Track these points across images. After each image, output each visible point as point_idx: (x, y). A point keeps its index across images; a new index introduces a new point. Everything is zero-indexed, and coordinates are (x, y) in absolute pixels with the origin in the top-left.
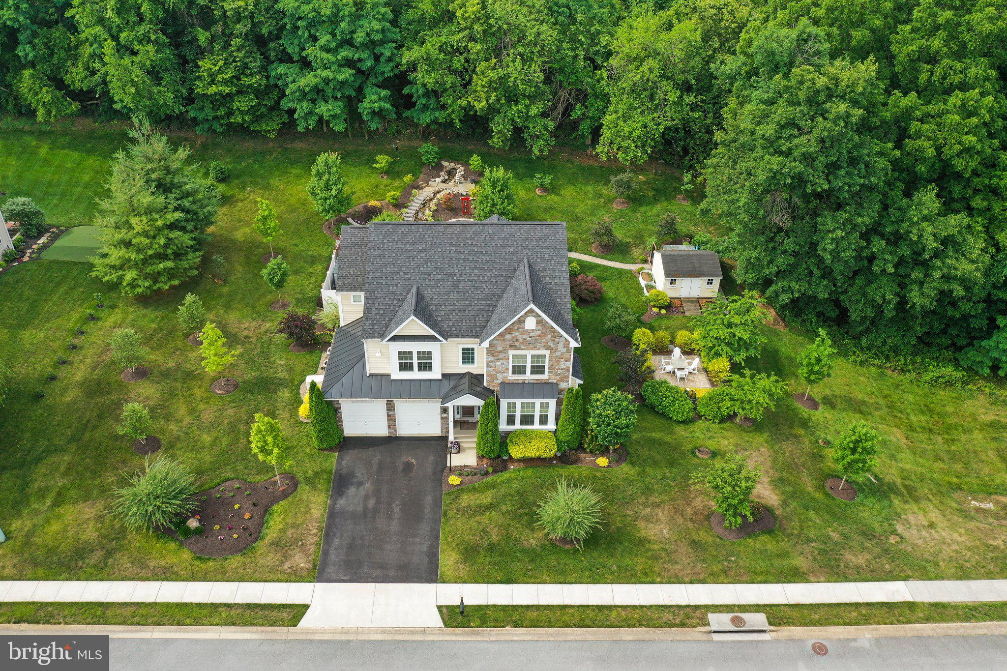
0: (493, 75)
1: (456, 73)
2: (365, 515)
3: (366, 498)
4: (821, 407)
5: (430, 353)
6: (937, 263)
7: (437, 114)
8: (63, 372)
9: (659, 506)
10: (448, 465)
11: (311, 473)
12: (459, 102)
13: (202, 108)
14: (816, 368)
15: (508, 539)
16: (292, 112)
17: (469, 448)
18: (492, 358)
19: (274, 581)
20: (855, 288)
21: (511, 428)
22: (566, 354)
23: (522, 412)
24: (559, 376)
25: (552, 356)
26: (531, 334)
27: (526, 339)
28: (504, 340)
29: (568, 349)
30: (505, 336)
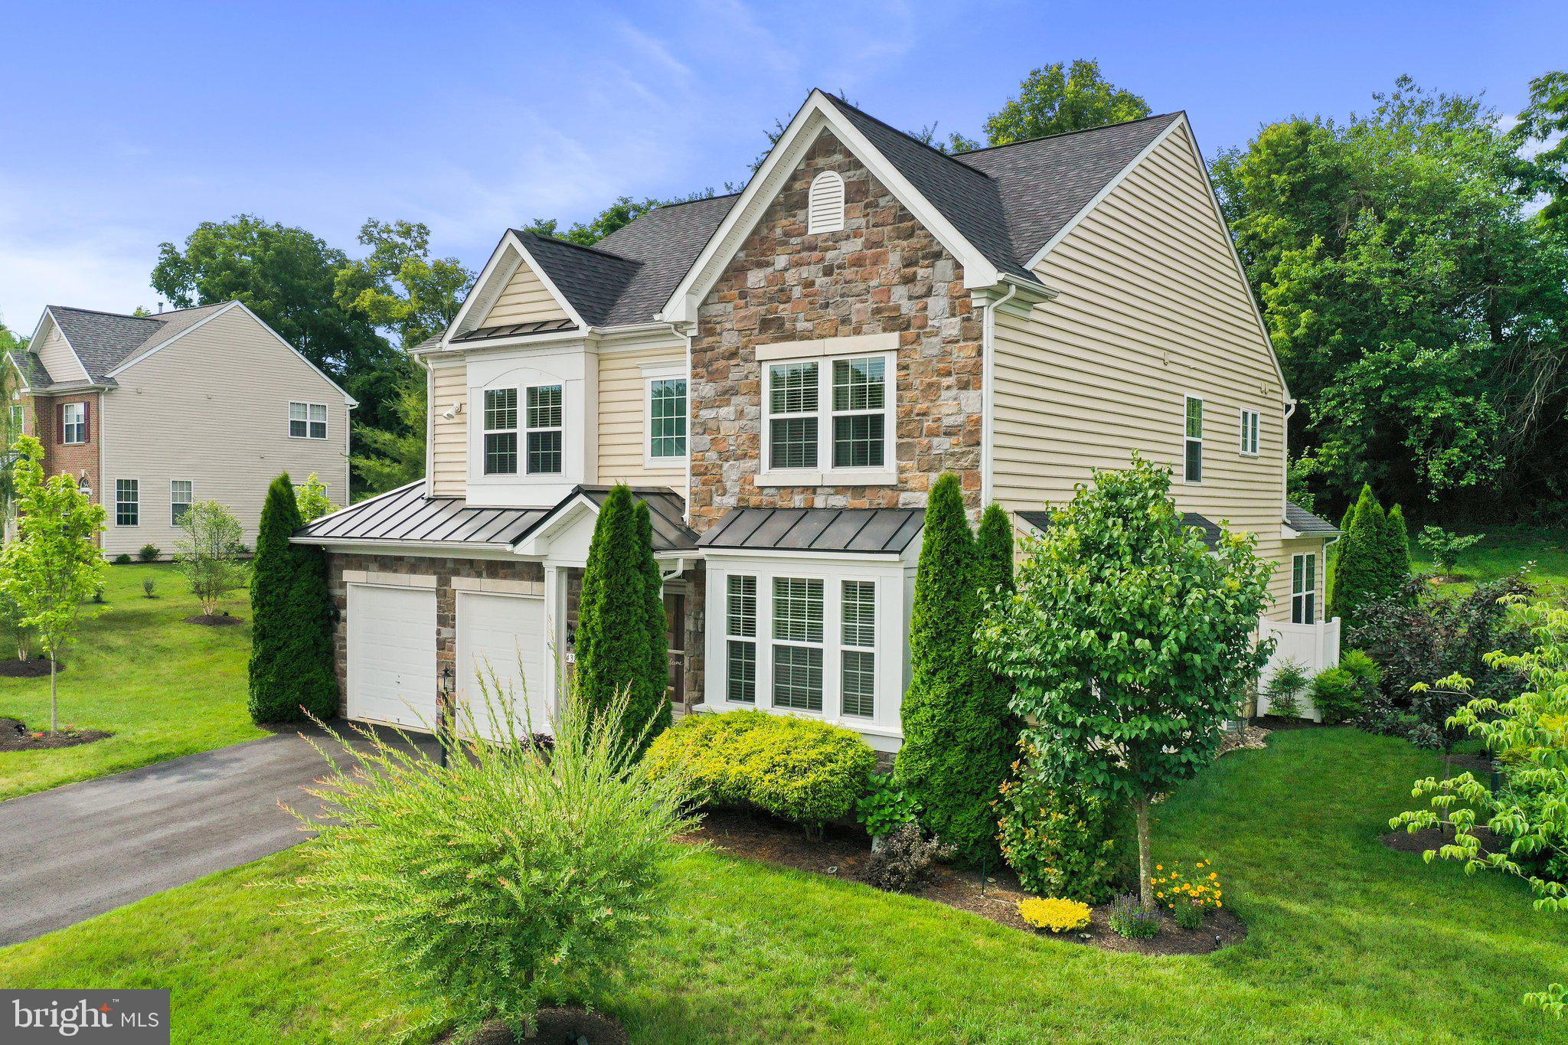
5: (557, 394)
22: (961, 349)
23: (779, 630)
24: (937, 470)
25: (908, 361)
26: (830, 255)
27: (812, 284)
28: (743, 295)
29: (968, 319)
30: (745, 280)
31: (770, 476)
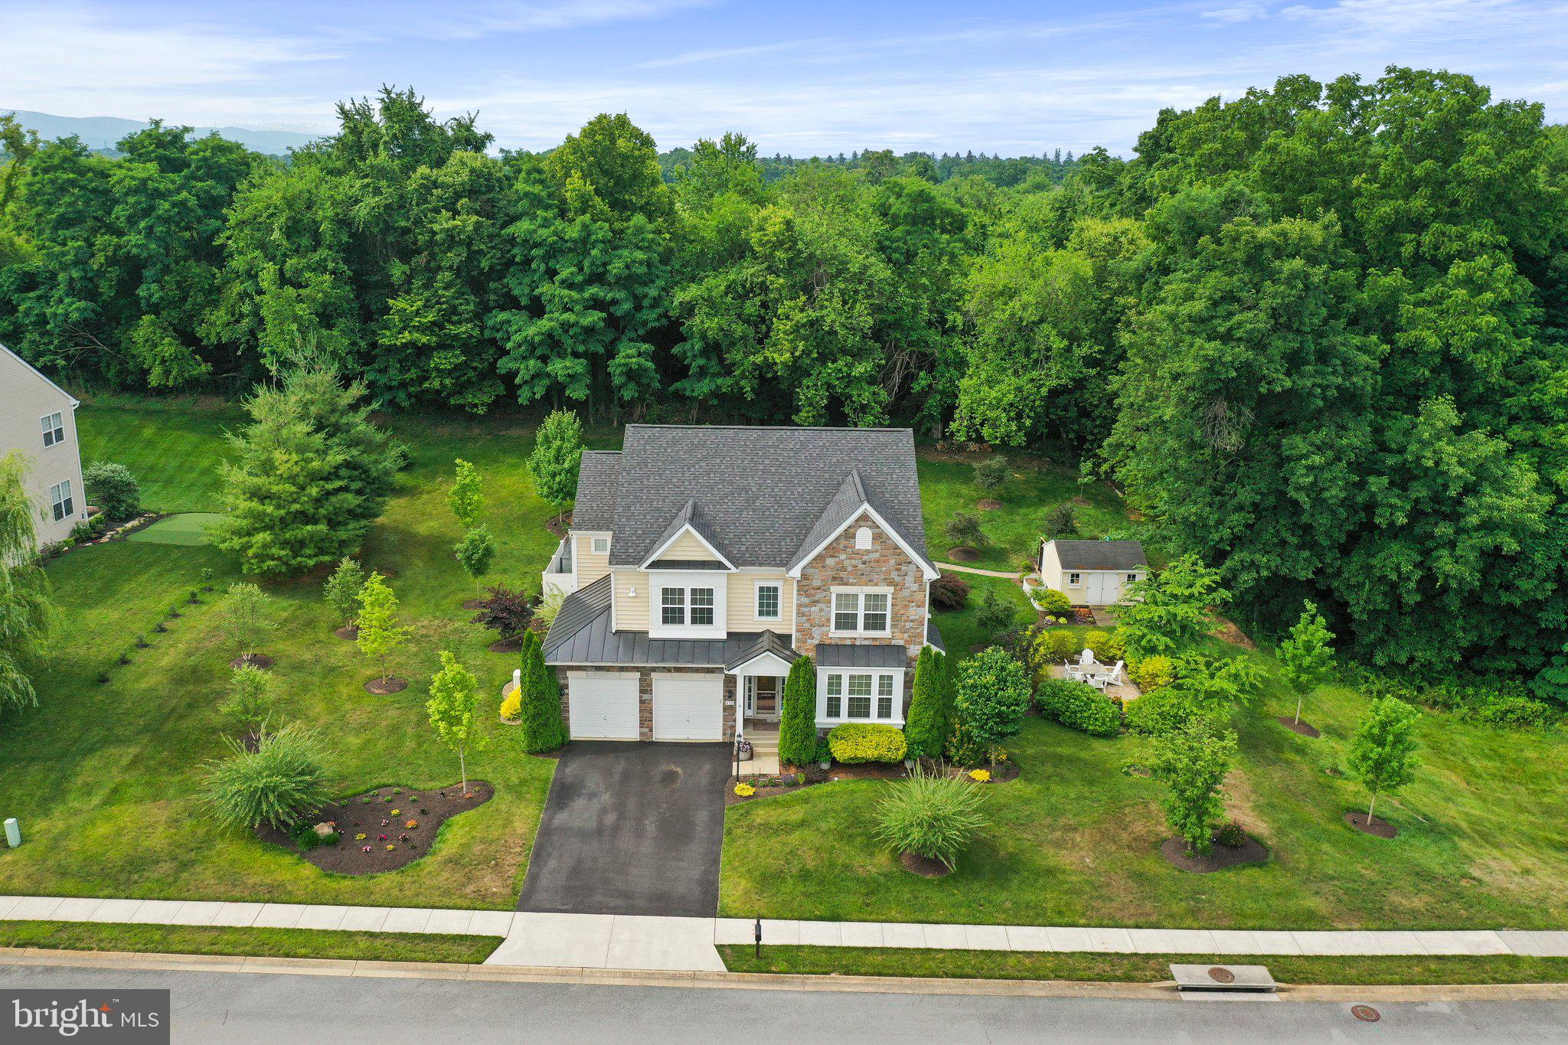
0: (800, 317)
1: (747, 322)
2: (599, 831)
3: (603, 811)
4: (1323, 737)
5: (710, 592)
6: (1471, 501)
7: (719, 381)
8: (139, 657)
9: (1075, 829)
10: (734, 773)
11: (515, 780)
12: (752, 358)
13: (383, 371)
14: (1307, 661)
15: (832, 865)
16: (512, 374)
17: (767, 754)
18: (805, 600)
19: (448, 908)
20: (1354, 567)
21: (833, 721)
22: (917, 594)
23: (851, 692)
24: (907, 633)
25: (897, 596)
26: (864, 557)
27: (857, 566)
28: (824, 567)
29: (921, 585)
30: (825, 561)
31: (835, 634)
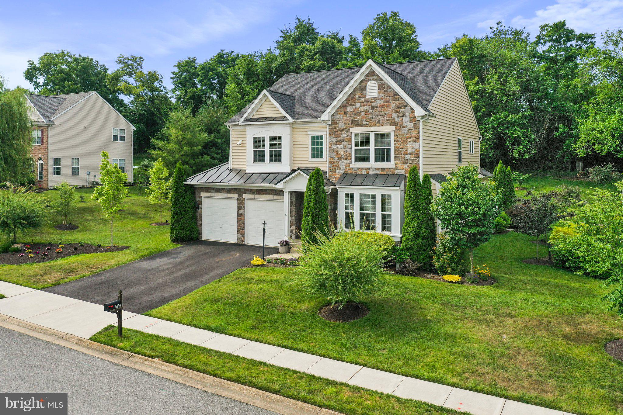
5: (280, 138)
9: (511, 317)
11: (145, 248)
15: (262, 302)
22: (413, 131)
23: (362, 208)
24: (407, 164)
25: (398, 134)
26: (373, 104)
27: (368, 111)
28: (346, 113)
29: (415, 123)
30: (346, 109)
31: (354, 165)
